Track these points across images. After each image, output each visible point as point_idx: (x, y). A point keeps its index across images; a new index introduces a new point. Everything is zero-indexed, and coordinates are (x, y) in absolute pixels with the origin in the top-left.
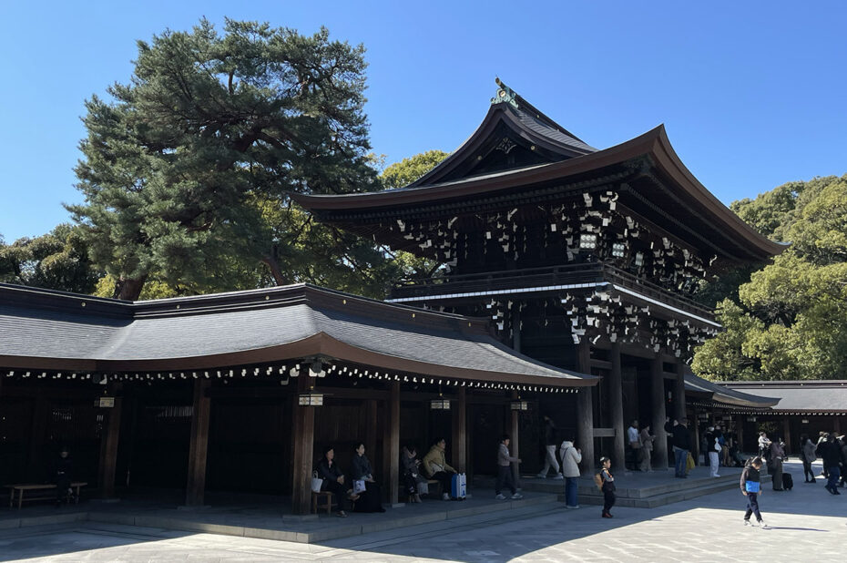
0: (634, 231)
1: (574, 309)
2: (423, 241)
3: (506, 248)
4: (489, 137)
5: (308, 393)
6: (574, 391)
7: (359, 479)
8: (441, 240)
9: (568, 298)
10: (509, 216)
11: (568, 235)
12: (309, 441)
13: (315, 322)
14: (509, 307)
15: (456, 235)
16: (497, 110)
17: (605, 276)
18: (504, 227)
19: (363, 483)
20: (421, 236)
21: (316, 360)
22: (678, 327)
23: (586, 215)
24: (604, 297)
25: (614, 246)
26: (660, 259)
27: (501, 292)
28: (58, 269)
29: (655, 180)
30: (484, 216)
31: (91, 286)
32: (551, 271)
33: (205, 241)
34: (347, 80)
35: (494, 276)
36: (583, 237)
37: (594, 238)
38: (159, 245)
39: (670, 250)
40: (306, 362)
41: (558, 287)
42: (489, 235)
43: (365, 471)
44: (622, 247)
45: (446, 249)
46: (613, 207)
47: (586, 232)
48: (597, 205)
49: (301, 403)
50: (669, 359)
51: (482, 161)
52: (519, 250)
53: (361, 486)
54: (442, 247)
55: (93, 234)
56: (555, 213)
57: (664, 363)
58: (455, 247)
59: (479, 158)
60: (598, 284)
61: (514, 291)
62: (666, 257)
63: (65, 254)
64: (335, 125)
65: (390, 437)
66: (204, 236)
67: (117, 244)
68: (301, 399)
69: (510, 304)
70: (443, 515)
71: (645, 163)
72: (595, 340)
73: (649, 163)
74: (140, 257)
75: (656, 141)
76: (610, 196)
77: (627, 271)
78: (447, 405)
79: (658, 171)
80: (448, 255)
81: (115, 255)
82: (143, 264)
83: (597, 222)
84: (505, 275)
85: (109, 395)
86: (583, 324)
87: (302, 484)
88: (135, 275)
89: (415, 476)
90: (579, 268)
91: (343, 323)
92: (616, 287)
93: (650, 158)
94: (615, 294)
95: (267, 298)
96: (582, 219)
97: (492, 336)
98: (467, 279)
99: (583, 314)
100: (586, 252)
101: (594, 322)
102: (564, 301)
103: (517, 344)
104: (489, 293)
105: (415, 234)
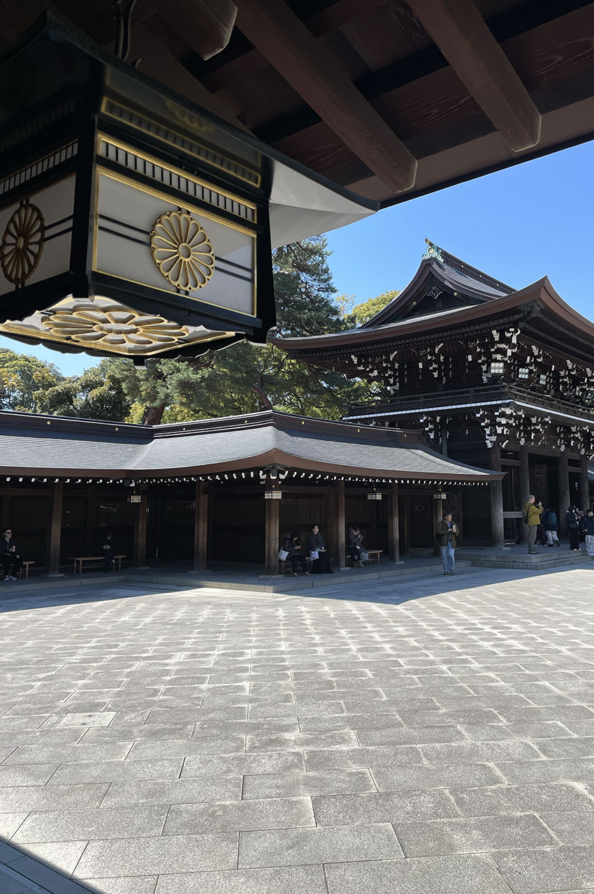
0: (539, 356)
1: (486, 421)
2: (371, 371)
3: (436, 374)
4: (421, 286)
5: (271, 490)
6: (485, 484)
7: (314, 550)
8: (386, 369)
9: (481, 413)
10: (437, 350)
11: (483, 363)
12: (276, 524)
13: (278, 439)
14: (438, 421)
15: (397, 365)
16: (427, 265)
17: (509, 395)
18: (434, 358)
19: (317, 553)
20: (370, 367)
21: (273, 467)
22: (579, 431)
23: (496, 347)
24: (508, 411)
25: (520, 370)
26: (565, 377)
27: (430, 409)
28: (101, 399)
29: (546, 319)
30: (418, 350)
31: (126, 412)
32: (468, 392)
33: (206, 376)
34: (313, 242)
35: (426, 397)
36: (493, 365)
37: (502, 364)
38: (173, 381)
39: (572, 370)
40: (267, 469)
41: (474, 405)
42: (421, 365)
43: (318, 545)
44: (527, 371)
45: (390, 376)
46: (514, 340)
47: (496, 361)
48: (504, 340)
49: (266, 498)
50: (575, 456)
51: (416, 305)
52: (447, 375)
53: (315, 555)
54: (387, 375)
55: (124, 372)
56: (471, 346)
57: (568, 459)
58: (397, 374)
59: (414, 303)
60: (503, 402)
61: (440, 408)
62: (570, 376)
63: (105, 388)
64: (304, 277)
65: (338, 520)
66: (206, 372)
67: (143, 380)
68: (266, 494)
69: (438, 418)
70: (376, 575)
71: (535, 306)
72: (504, 445)
73: (539, 306)
74: (159, 390)
75: (543, 288)
76: (513, 332)
77: (531, 389)
78: (379, 497)
79: (547, 311)
80: (392, 381)
81: (141, 389)
82: (161, 395)
83: (503, 352)
84: (435, 396)
85: (137, 494)
86: (494, 433)
87: (272, 554)
88: (157, 403)
89: (358, 547)
90: (491, 389)
91: (300, 439)
92: (518, 403)
93: (539, 303)
94: (519, 408)
95: (246, 422)
96: (492, 350)
97: (425, 444)
98: (407, 399)
99: (494, 424)
100: (496, 376)
101: (503, 430)
102: (478, 415)
103: (445, 450)
104: (421, 410)
105: (366, 365)
